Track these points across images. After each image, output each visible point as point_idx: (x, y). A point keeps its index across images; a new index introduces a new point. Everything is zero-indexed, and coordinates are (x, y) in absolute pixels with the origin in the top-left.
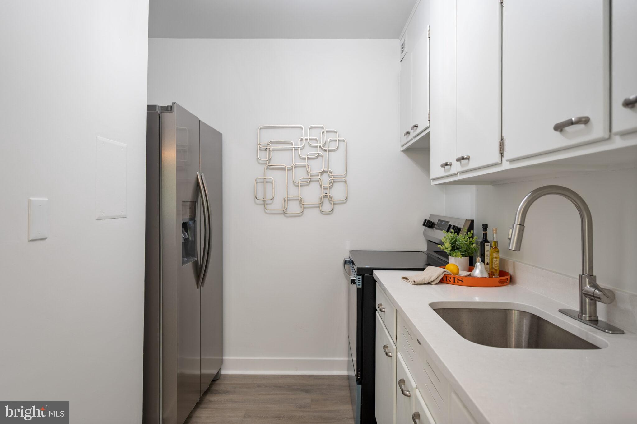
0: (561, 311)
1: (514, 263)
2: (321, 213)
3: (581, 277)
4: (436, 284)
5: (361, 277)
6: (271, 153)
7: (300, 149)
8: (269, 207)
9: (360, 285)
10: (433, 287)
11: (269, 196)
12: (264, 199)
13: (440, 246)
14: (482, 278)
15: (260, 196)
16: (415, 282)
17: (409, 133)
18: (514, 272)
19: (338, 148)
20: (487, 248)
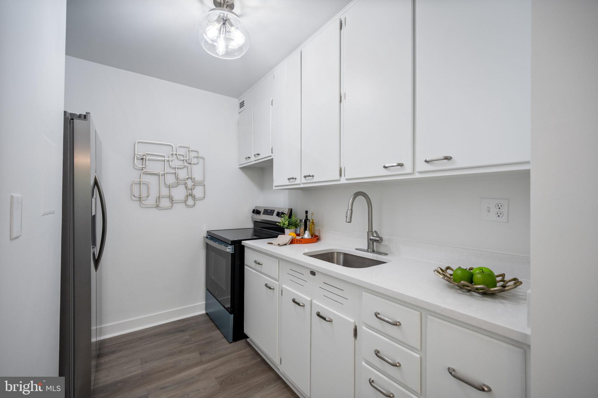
0: (356, 249)
1: (319, 230)
2: (186, 206)
3: (368, 232)
4: (289, 244)
5: (233, 246)
6: (147, 162)
7: (171, 161)
8: (144, 202)
9: (233, 251)
10: (288, 246)
11: (144, 194)
12: (140, 197)
13: (278, 224)
14: (309, 239)
15: (137, 194)
16: (279, 244)
17: (250, 158)
18: (319, 234)
19: (198, 163)
20: (308, 223)
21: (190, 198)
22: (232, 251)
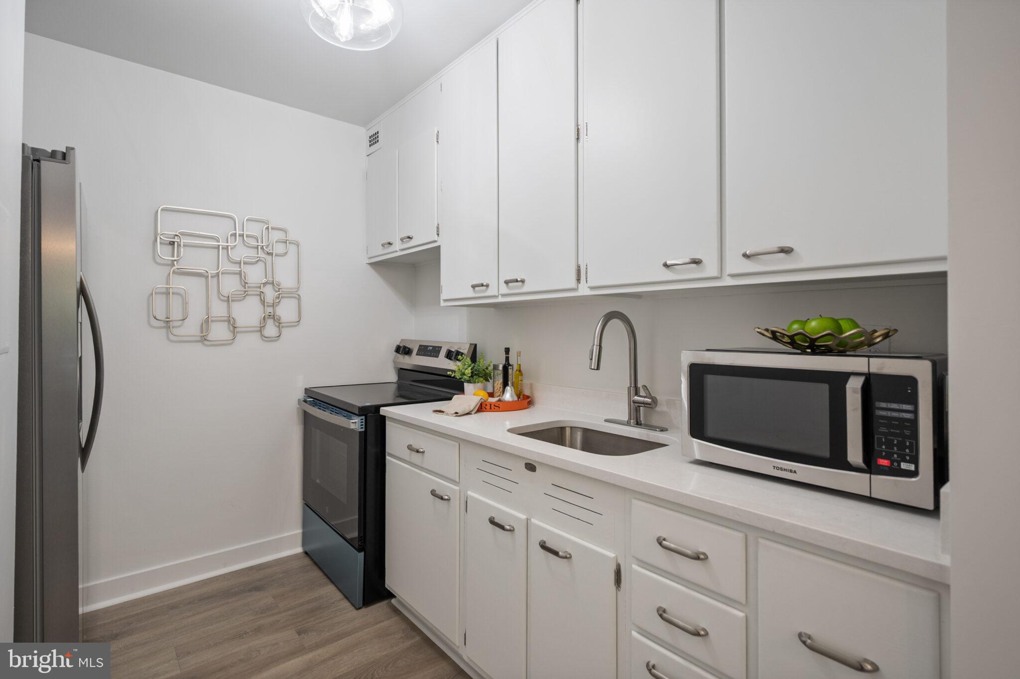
0: (606, 421)
1: (531, 385)
2: (263, 340)
3: (629, 389)
4: (475, 413)
5: (363, 417)
6: (182, 250)
7: (231, 249)
8: (175, 331)
9: (363, 428)
10: (474, 416)
11: (176, 314)
12: (168, 320)
13: (451, 373)
14: (513, 402)
15: (161, 316)
16: (456, 413)
17: (391, 244)
18: (532, 392)
19: (286, 253)
20: (510, 371)
21: (270, 322)
22: (361, 428)
